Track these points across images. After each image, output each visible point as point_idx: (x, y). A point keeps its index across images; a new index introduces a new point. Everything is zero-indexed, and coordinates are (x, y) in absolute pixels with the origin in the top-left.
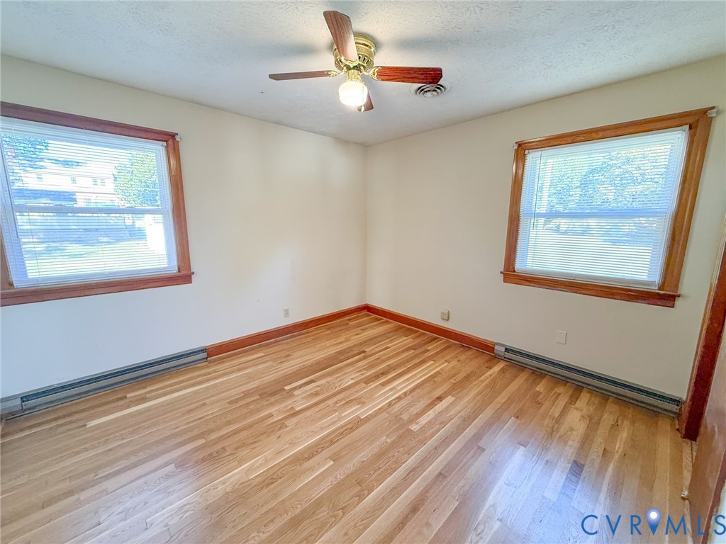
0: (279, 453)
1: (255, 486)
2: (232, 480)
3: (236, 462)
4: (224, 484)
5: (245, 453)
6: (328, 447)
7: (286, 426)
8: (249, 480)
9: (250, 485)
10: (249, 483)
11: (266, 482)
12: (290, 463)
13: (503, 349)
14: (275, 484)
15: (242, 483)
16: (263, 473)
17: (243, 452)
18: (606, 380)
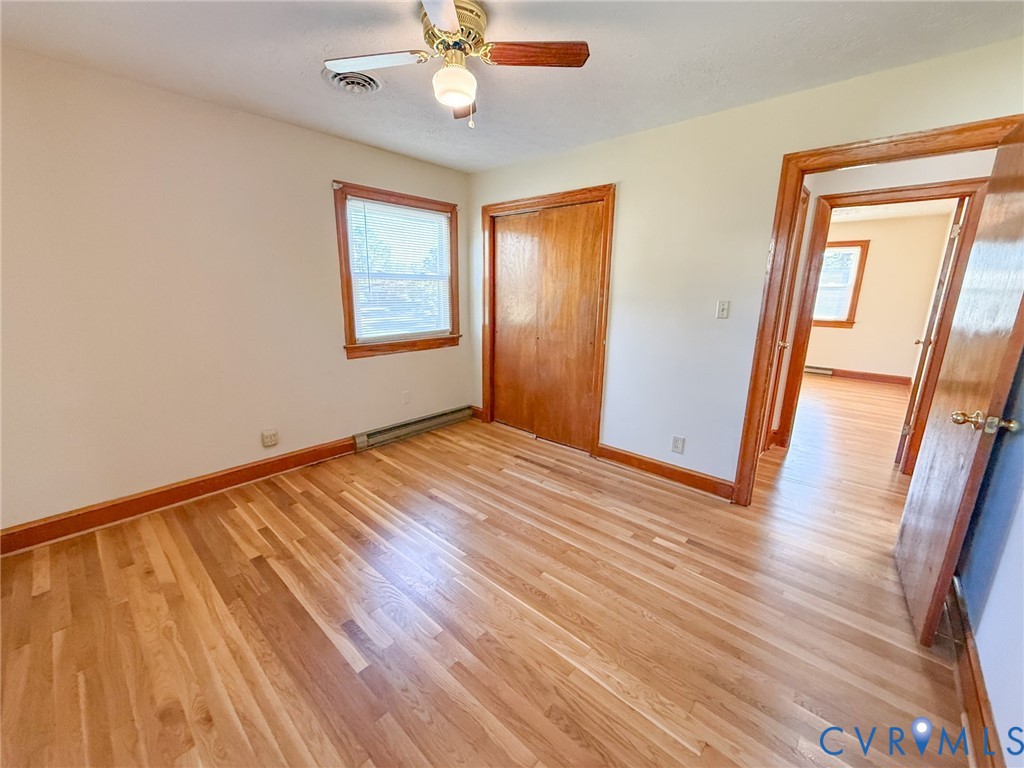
0: (541, 627)
1: (598, 638)
2: (601, 670)
3: (572, 677)
4: (608, 676)
5: (551, 674)
6: (521, 579)
7: (486, 634)
8: (593, 647)
9: (599, 644)
10: (596, 646)
11: (590, 628)
12: (555, 612)
13: (365, 438)
14: (589, 619)
15: (600, 654)
16: (578, 637)
17: (550, 676)
18: (434, 417)
